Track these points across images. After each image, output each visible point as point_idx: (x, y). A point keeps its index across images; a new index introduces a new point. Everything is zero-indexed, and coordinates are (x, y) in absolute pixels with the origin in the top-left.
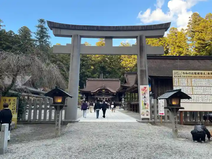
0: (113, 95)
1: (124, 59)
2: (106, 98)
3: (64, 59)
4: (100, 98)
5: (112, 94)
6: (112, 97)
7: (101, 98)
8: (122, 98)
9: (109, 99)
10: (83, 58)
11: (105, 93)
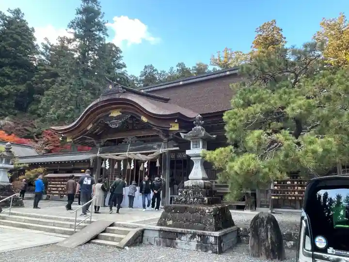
2: (140, 156)
4: (112, 162)
7: (119, 162)
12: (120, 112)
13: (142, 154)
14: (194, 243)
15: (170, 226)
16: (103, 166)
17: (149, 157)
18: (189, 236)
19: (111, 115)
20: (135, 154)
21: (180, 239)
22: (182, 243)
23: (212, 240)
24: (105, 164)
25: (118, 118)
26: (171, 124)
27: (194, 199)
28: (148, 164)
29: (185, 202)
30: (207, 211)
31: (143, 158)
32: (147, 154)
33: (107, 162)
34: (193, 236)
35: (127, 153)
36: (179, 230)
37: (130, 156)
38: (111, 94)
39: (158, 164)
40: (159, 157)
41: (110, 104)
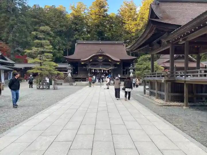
0: (115, 65)
1: (127, 22)
2: (105, 69)
3: (51, 21)
4: (95, 70)
5: (114, 63)
6: (113, 68)
7: (97, 70)
8: (130, 70)
9: (108, 71)
10: (76, 20)
11: (103, 61)
16: (92, 71)
17: (108, 69)
20: (103, 68)
25: (102, 59)
32: (107, 69)
33: (93, 70)
37: (101, 69)
38: (101, 53)
39: (110, 71)
40: (110, 69)
41: (100, 56)
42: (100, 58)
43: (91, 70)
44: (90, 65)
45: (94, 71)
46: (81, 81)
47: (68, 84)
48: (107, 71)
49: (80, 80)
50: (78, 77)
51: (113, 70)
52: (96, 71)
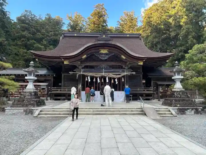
4: (92, 78)
6: (128, 73)
11: (109, 59)
12: (108, 51)
13: (113, 74)
14: (193, 112)
15: (179, 107)
16: (86, 80)
17: (118, 76)
18: (191, 109)
19: (101, 52)
20: (109, 74)
21: (187, 111)
22: (188, 112)
23: (200, 110)
24: (88, 79)
25: (106, 54)
26: (139, 62)
27: (184, 96)
28: (117, 80)
29: (180, 97)
30: (194, 100)
31: (115, 76)
32: (117, 75)
33: (89, 78)
34: (192, 109)
35: (103, 73)
36: (187, 108)
37: (105, 75)
38: (105, 41)
39: (123, 80)
40: (123, 76)
41: (103, 46)
42: (104, 51)
43: (84, 77)
44: (82, 68)
45: (89, 81)
46: (64, 100)
47: (21, 110)
48: (116, 80)
49: (64, 98)
50: (59, 92)
51: (130, 78)
52: (94, 80)
